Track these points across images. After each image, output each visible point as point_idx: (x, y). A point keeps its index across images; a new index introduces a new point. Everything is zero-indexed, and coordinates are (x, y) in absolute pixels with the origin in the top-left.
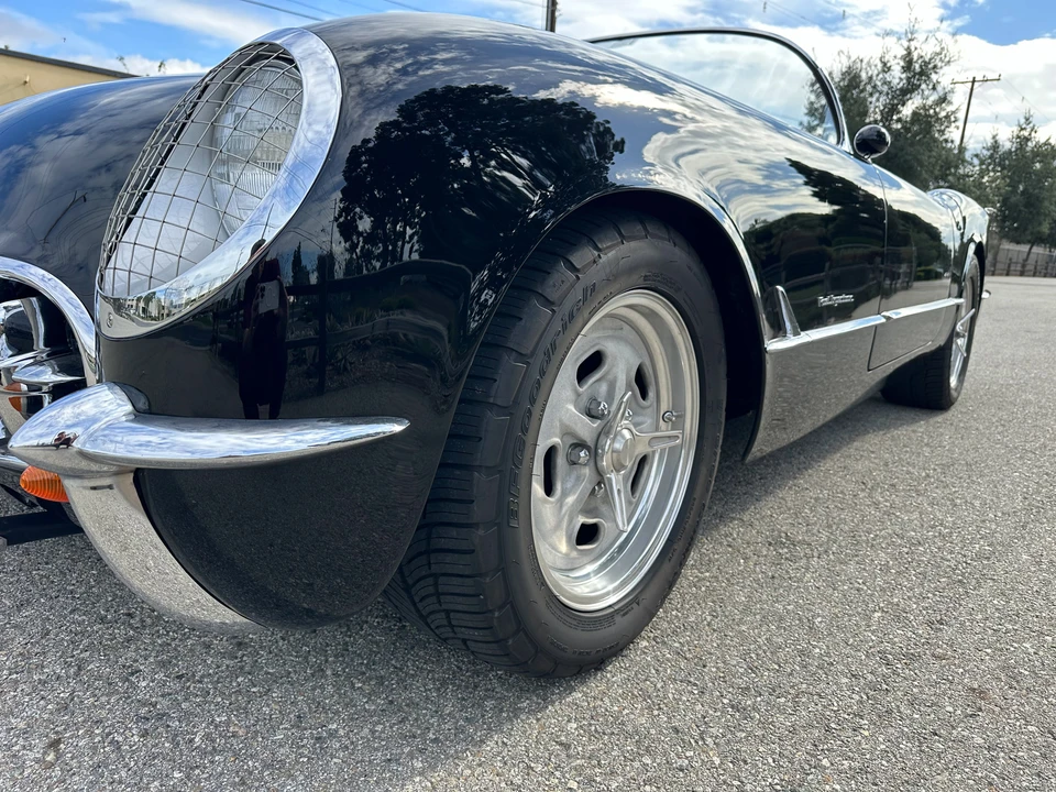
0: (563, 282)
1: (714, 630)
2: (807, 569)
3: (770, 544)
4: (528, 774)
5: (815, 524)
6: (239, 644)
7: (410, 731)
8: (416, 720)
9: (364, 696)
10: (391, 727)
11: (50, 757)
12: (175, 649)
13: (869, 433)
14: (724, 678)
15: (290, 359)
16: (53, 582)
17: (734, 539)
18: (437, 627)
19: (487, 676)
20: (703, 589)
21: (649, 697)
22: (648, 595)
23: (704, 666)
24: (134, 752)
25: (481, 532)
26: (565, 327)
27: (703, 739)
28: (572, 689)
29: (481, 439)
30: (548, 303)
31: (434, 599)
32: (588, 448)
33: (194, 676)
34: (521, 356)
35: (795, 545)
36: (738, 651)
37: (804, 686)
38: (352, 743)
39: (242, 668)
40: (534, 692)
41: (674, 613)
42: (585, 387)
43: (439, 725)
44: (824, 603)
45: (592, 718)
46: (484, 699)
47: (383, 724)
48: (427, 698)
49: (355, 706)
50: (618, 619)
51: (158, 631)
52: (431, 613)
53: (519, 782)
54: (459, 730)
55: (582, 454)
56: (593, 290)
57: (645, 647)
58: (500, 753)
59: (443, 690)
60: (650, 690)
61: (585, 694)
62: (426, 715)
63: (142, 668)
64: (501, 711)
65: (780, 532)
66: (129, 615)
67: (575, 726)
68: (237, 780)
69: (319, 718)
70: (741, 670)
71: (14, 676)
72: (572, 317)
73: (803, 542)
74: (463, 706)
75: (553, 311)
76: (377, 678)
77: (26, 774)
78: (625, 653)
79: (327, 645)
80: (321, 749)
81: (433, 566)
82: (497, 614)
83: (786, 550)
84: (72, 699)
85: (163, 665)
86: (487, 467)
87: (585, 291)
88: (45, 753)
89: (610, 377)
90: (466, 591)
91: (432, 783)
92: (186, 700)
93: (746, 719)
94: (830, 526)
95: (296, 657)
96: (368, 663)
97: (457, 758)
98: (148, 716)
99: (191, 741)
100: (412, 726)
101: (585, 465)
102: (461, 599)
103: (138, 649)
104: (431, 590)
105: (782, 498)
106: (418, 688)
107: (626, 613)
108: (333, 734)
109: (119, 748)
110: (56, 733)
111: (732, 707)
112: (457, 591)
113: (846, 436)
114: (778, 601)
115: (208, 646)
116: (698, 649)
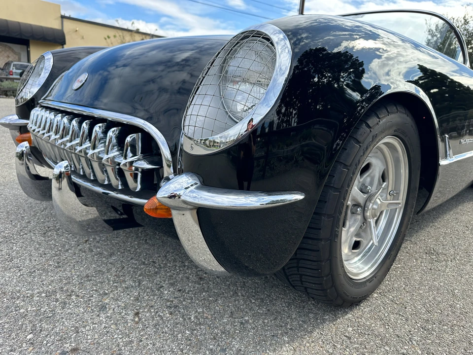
0: (365, 133)
1: (407, 292)
2: (447, 267)
3: (426, 253)
4: (335, 349)
5: (447, 245)
6: (201, 278)
7: (279, 324)
8: (281, 319)
9: (257, 306)
10: (271, 321)
11: (137, 319)
12: (175, 278)
13: (465, 202)
14: (416, 314)
15: (255, 164)
16: (121, 246)
17: (409, 250)
18: (293, 281)
19: (308, 303)
20: (399, 272)
21: (382, 319)
22: (380, 274)
23: (406, 308)
24: (168, 321)
25: (323, 243)
26: (364, 153)
27: (411, 341)
28: (347, 313)
29: (326, 202)
30: (358, 142)
31: (296, 269)
32: (361, 207)
33: (185, 291)
34: (346, 166)
35: (438, 255)
36: (421, 302)
37: (455, 322)
38: (256, 326)
39: (203, 289)
40: (330, 312)
41: (387, 282)
42: (362, 179)
43: (291, 323)
44: (458, 284)
45: (358, 326)
46: (309, 313)
47: (267, 319)
48: (284, 310)
49: (253, 310)
50: (368, 284)
51: (167, 270)
52: (291, 275)
53: (332, 351)
54: (301, 326)
55: (358, 209)
56: (376, 137)
57: (376, 297)
58: (320, 338)
59: (290, 307)
60: (383, 316)
61: (353, 316)
62: (284, 317)
63: (164, 285)
64: (317, 319)
65: (430, 248)
66: (154, 262)
67: (351, 329)
68: (212, 337)
69: (240, 314)
70: (424, 311)
71: (115, 284)
72: (367, 148)
73: (442, 254)
74: (300, 315)
75: (360, 146)
76: (260, 299)
77: (129, 325)
78: (368, 299)
79: (237, 282)
80: (244, 328)
81: (298, 255)
82: (325, 278)
83: (434, 257)
84: (140, 296)
85: (172, 285)
86: (328, 215)
87: (373, 136)
88: (134, 317)
89: (372, 175)
90: (313, 267)
91: (293, 348)
92: (184, 300)
93: (430, 334)
94: (454, 247)
95: (225, 286)
96: (255, 292)
97: (302, 338)
98: (171, 306)
99: (190, 318)
100: (280, 321)
101: (359, 214)
102: (309, 270)
103: (160, 277)
104: (295, 265)
105: (428, 232)
106: (279, 305)
107: (371, 281)
108: (247, 322)
109: (162, 318)
110: (137, 309)
111: (422, 328)
112: (309, 267)
113: (454, 203)
114: (435, 281)
115: (188, 278)
116: (401, 300)
